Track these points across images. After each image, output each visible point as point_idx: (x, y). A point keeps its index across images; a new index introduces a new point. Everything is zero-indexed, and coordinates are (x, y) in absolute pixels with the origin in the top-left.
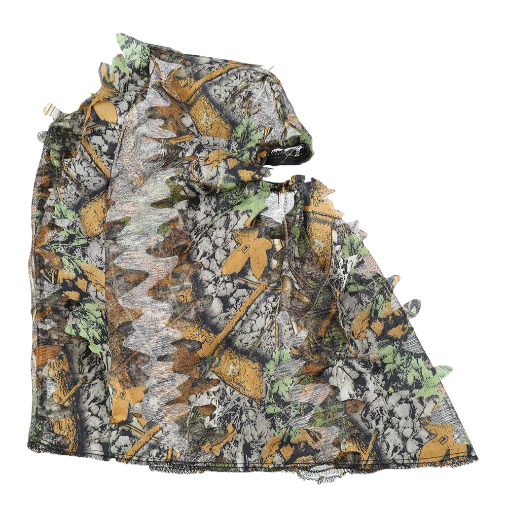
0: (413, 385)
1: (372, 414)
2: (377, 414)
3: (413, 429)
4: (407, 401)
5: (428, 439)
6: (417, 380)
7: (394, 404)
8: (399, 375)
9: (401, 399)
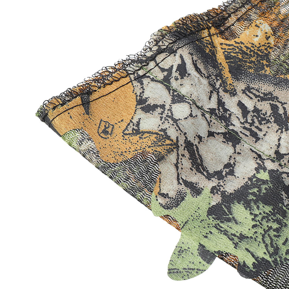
0: (229, 208)
1: (265, 119)
2: (257, 124)
3: (175, 121)
4: (219, 175)
5: (135, 121)
6: (229, 220)
7: (238, 158)
8: (268, 209)
9: (232, 173)
